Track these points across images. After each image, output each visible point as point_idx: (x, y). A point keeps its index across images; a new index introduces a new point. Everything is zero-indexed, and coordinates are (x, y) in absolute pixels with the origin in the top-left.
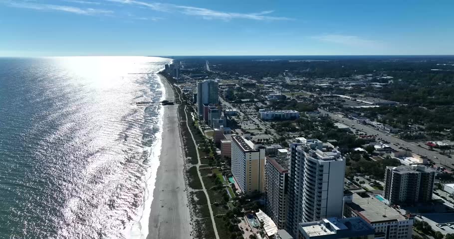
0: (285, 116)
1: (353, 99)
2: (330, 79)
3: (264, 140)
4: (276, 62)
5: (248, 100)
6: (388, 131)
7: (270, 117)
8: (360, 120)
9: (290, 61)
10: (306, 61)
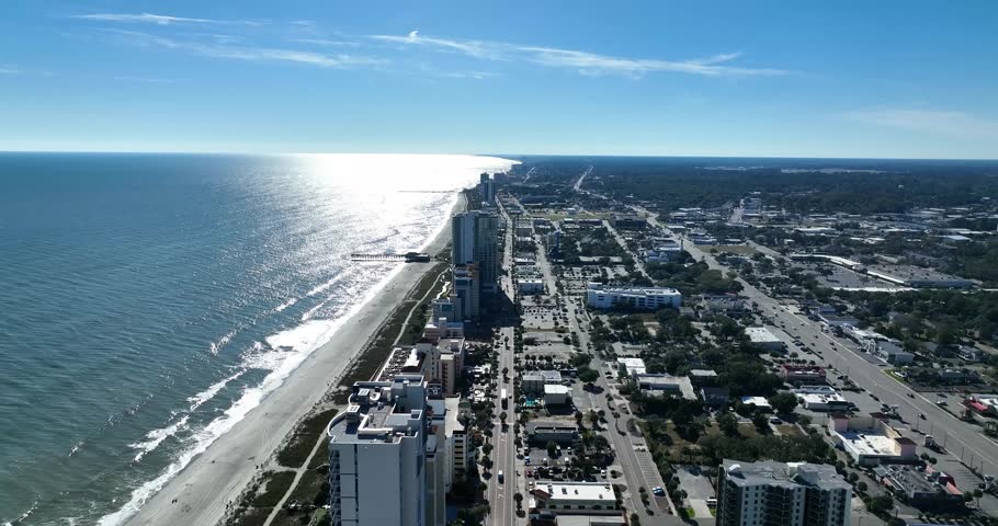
0: (646, 301)
1: (862, 267)
2: (847, 217)
3: (541, 358)
4: (750, 172)
5: (596, 259)
6: (885, 357)
7: (607, 303)
8: (832, 322)
9: (783, 171)
10: (822, 171)
